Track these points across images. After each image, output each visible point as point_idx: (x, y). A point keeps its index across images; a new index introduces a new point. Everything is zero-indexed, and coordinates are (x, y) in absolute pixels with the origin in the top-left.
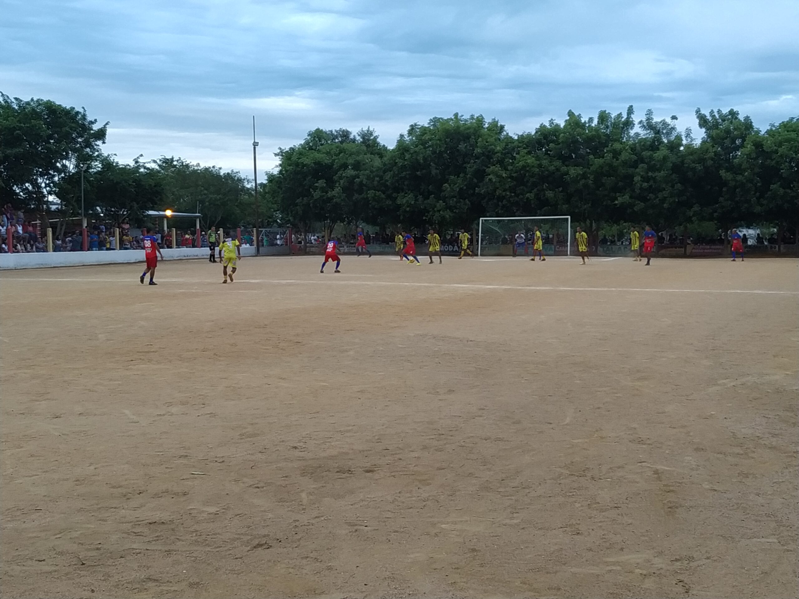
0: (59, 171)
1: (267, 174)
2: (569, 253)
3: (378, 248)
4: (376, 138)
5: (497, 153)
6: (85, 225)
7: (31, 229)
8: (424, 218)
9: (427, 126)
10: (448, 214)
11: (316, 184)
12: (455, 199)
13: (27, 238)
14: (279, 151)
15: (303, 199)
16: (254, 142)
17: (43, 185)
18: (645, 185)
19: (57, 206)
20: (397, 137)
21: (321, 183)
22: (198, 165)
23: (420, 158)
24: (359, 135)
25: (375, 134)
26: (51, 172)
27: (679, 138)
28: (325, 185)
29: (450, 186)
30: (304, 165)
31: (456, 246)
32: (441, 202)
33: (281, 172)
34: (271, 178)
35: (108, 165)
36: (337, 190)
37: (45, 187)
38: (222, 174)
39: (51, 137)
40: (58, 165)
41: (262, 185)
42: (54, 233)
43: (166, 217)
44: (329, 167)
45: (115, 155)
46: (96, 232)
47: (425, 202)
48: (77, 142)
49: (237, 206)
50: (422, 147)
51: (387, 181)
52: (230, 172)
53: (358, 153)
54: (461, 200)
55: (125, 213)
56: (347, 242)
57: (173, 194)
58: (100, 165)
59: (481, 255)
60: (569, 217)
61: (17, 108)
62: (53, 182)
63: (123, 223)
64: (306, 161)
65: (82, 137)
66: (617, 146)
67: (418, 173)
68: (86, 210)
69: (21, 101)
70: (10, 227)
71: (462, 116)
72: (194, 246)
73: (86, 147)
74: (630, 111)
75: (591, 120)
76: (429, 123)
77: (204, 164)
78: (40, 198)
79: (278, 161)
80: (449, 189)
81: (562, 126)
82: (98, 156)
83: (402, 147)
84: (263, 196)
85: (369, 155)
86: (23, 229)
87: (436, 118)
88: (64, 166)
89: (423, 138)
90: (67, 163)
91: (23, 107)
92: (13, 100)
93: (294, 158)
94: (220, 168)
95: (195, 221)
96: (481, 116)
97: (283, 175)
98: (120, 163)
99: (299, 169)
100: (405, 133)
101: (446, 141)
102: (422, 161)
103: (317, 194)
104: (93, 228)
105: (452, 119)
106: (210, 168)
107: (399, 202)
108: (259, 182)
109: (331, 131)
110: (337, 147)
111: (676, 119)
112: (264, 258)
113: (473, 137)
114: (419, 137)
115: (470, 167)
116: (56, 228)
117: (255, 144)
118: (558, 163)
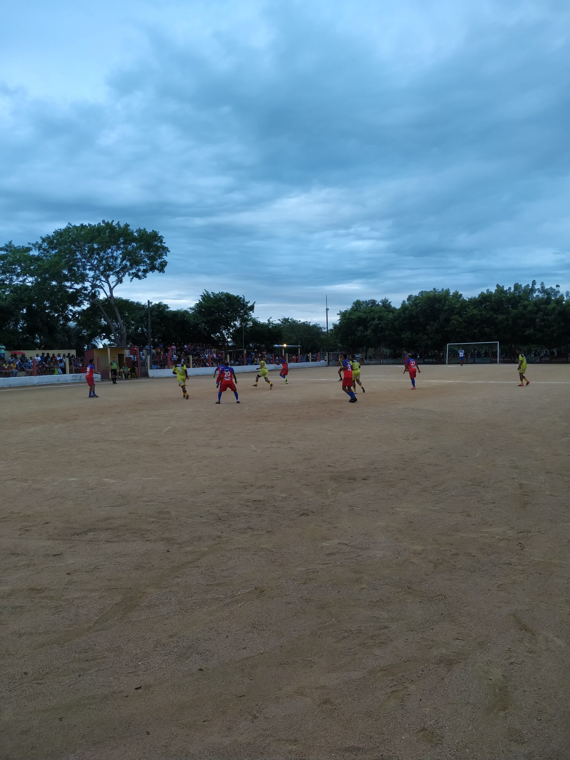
0: (232, 327)
1: (333, 324)
2: (498, 362)
3: (392, 361)
4: (390, 302)
5: (456, 308)
6: (245, 352)
7: (220, 355)
8: (416, 345)
9: (417, 295)
10: (429, 342)
11: (358, 329)
12: (433, 334)
13: (218, 360)
14: (339, 312)
15: (351, 337)
17: (225, 334)
18: (542, 323)
19: (232, 344)
20: (401, 302)
21: (361, 328)
22: (300, 321)
23: (414, 313)
24: (381, 302)
25: (389, 301)
26: (229, 327)
27: (562, 296)
28: (363, 329)
29: (430, 327)
30: (352, 319)
31: (434, 359)
32: (426, 335)
33: (340, 323)
34: (335, 326)
35: (255, 323)
36: (369, 332)
37: (226, 335)
38: (311, 325)
39: (228, 310)
40: (232, 324)
41: (331, 330)
42: (230, 357)
43: (283, 347)
44: (365, 319)
45: (258, 317)
46: (250, 356)
47: (417, 336)
48: (241, 313)
49: (319, 341)
50: (415, 307)
51: (396, 326)
52: (315, 324)
53: (381, 311)
54: (437, 334)
55: (264, 346)
56: (375, 358)
57: (287, 336)
58: (251, 323)
59: (448, 364)
60: (498, 342)
61: (212, 297)
62: (230, 332)
63: (263, 351)
64: (353, 317)
65: (243, 310)
66: (526, 302)
67: (413, 321)
68: (245, 346)
69: (214, 293)
70: (210, 355)
71: (438, 290)
72: (297, 362)
73: (245, 315)
74: (534, 283)
75: (510, 288)
76: (419, 294)
77: (303, 320)
78: (225, 340)
79: (338, 317)
80: (430, 329)
81: (494, 292)
82: (250, 319)
83: (404, 307)
84: (331, 335)
85: (386, 313)
86: (216, 356)
87: (423, 291)
88: (235, 324)
89: (416, 302)
90: (236, 323)
91: (215, 296)
92: (211, 293)
93: (347, 316)
94: (310, 322)
95: (298, 349)
96: (448, 289)
97: (341, 324)
98: (261, 322)
99: (349, 321)
100: (406, 300)
101: (428, 303)
102: (415, 315)
103: (359, 334)
104: (249, 354)
105: (432, 291)
106: (305, 322)
107: (402, 336)
108: (329, 328)
109: (366, 301)
110: (369, 309)
111: (559, 286)
112: (332, 367)
113: (443, 300)
114: (413, 302)
115: (442, 317)
116: (231, 355)
117: (327, 309)
118: (491, 313)
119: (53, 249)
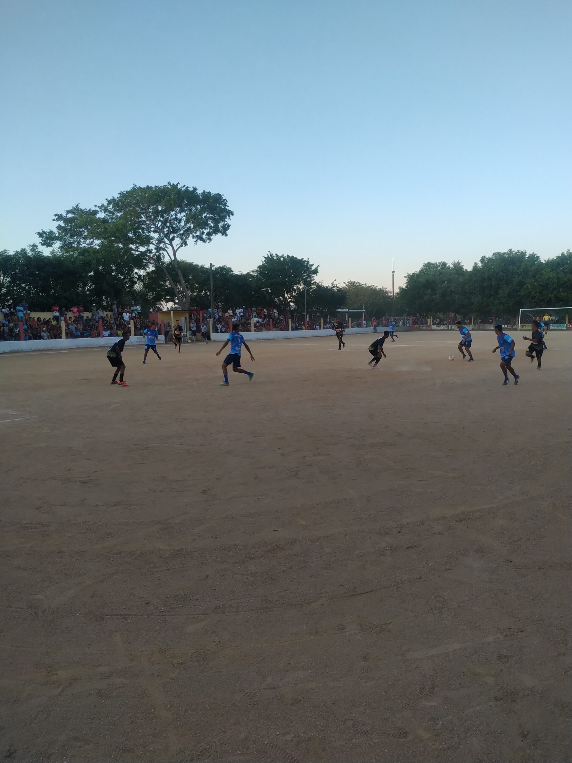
0: (295, 291)
1: (399, 288)
4: (462, 266)
5: (531, 271)
8: (487, 309)
10: (501, 307)
11: (426, 292)
12: (505, 299)
14: (407, 275)
15: (419, 301)
16: (393, 271)
19: (294, 308)
20: (474, 264)
24: (452, 265)
26: (291, 291)
28: (431, 292)
29: (503, 291)
30: (420, 282)
32: (497, 300)
33: (407, 286)
35: (319, 287)
36: (438, 295)
37: (289, 299)
38: (377, 289)
39: (292, 274)
40: (295, 287)
42: (292, 322)
43: (347, 312)
44: (434, 282)
45: (322, 281)
47: (488, 300)
49: (384, 305)
50: (488, 269)
51: (466, 289)
52: (382, 288)
53: (451, 274)
54: (509, 299)
55: (326, 310)
58: (315, 287)
59: (520, 330)
61: (276, 259)
62: (292, 296)
63: (326, 316)
64: (422, 280)
65: (306, 273)
67: (484, 284)
69: (278, 255)
71: (513, 251)
72: (360, 327)
73: (308, 278)
76: (492, 256)
77: (369, 284)
82: (314, 282)
83: (476, 269)
84: (397, 299)
85: (457, 276)
87: (497, 252)
89: (489, 264)
90: (299, 286)
91: (279, 258)
92: (275, 255)
93: (415, 278)
94: (376, 286)
95: (362, 314)
96: (524, 251)
98: (325, 285)
99: (417, 285)
100: (478, 261)
101: (501, 265)
102: (486, 277)
103: (426, 297)
105: (507, 253)
107: (472, 301)
108: (395, 292)
109: (436, 263)
110: (439, 272)
113: (518, 263)
114: (486, 264)
115: (515, 280)
116: (293, 319)
119: (119, 211)
